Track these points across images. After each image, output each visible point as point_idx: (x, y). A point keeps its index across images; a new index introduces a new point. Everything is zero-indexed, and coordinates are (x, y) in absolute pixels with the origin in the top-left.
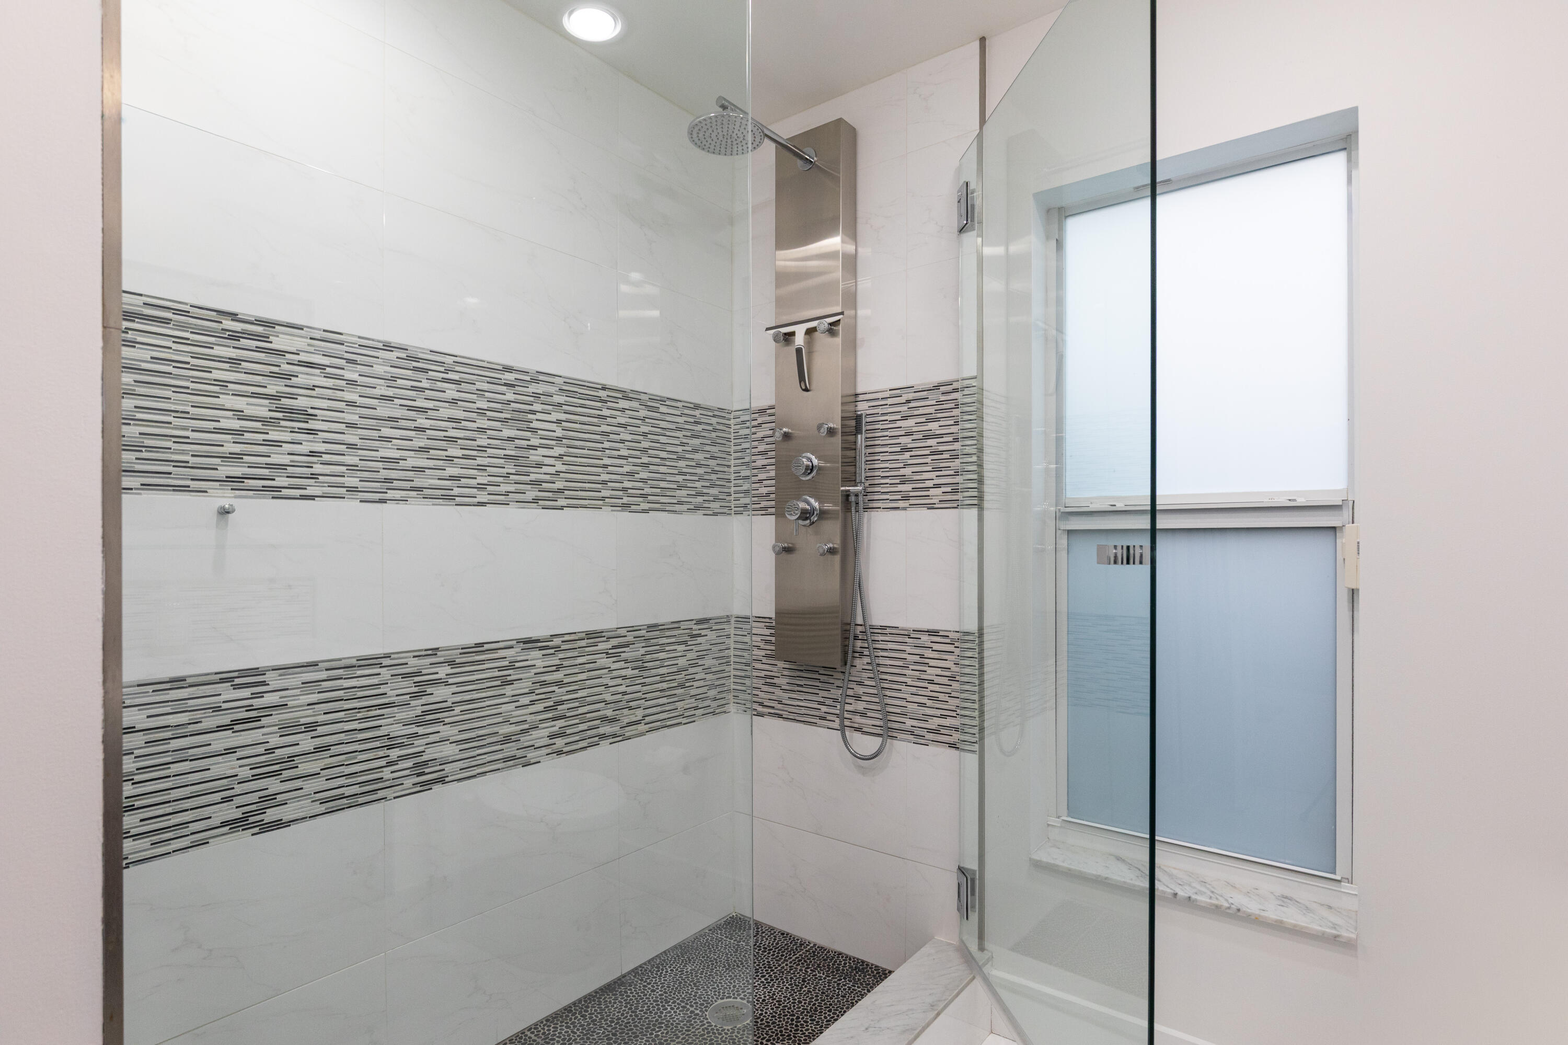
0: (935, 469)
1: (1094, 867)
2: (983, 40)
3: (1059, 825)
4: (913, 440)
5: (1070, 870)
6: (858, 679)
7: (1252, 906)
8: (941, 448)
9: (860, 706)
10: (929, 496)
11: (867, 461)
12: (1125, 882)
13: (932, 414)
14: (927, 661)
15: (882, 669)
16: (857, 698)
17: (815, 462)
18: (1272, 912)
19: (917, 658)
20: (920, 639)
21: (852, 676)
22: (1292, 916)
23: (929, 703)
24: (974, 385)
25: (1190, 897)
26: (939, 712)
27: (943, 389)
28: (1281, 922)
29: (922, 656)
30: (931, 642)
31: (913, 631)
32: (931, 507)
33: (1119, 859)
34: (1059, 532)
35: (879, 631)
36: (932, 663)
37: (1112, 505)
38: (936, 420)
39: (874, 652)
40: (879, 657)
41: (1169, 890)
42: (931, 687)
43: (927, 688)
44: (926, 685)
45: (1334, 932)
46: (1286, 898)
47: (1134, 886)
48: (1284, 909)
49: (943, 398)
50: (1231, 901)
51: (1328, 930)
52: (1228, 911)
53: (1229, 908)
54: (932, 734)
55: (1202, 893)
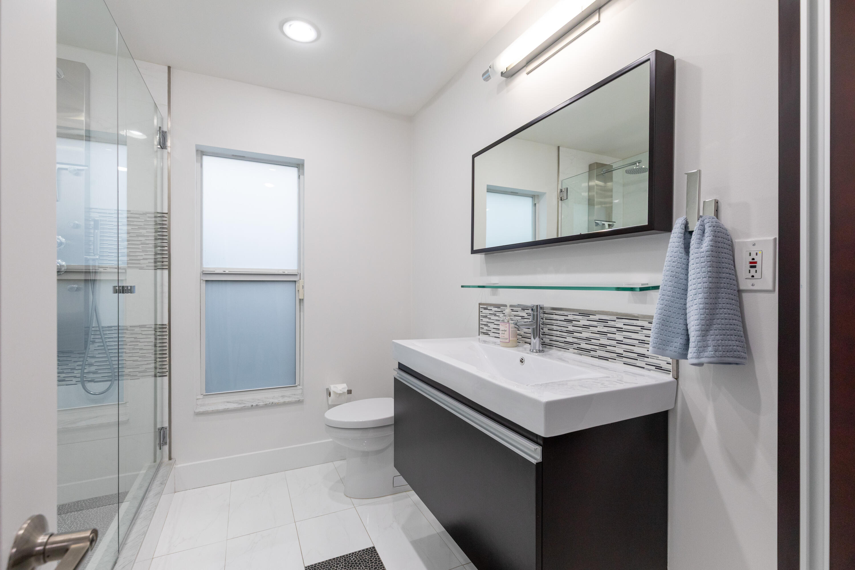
0: (143, 251)
1: (221, 407)
2: (169, 68)
3: (202, 398)
4: (130, 236)
5: (213, 411)
6: (92, 355)
7: (276, 401)
8: (148, 242)
9: (93, 369)
10: (140, 263)
11: (101, 243)
12: (235, 408)
13: (142, 225)
14: (138, 340)
15: (109, 348)
16: (91, 365)
17: (63, 240)
18: (282, 400)
19: (133, 339)
20: (134, 330)
21: (89, 354)
22: (287, 400)
23: (140, 359)
24: (166, 216)
25: (257, 405)
26: (146, 363)
27: (148, 215)
28: (285, 402)
29: (135, 338)
30: (141, 331)
31: (130, 327)
32: (141, 268)
33: (228, 402)
34: (202, 281)
35: (107, 329)
36: (141, 340)
37: (224, 271)
38: (144, 229)
39: (105, 339)
40: (107, 342)
41: (250, 405)
42: (141, 351)
43: (139, 352)
44: (138, 351)
45: (299, 399)
46: (283, 396)
47: (239, 407)
48: (284, 399)
49: (148, 219)
50: (269, 401)
51: (297, 399)
52: (269, 404)
53: (269, 403)
54: (141, 373)
55: (260, 402)
